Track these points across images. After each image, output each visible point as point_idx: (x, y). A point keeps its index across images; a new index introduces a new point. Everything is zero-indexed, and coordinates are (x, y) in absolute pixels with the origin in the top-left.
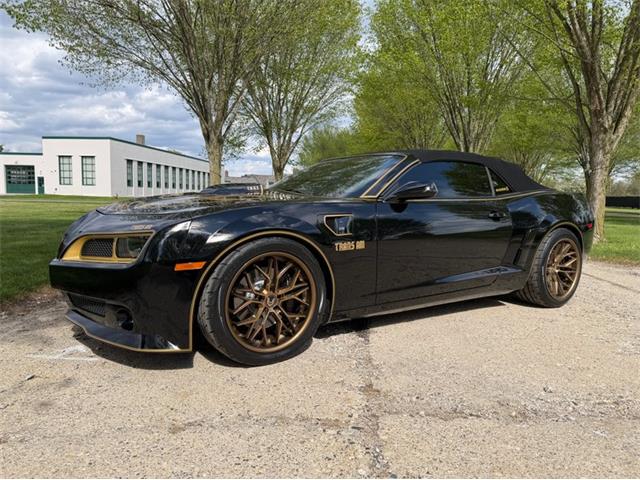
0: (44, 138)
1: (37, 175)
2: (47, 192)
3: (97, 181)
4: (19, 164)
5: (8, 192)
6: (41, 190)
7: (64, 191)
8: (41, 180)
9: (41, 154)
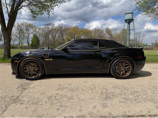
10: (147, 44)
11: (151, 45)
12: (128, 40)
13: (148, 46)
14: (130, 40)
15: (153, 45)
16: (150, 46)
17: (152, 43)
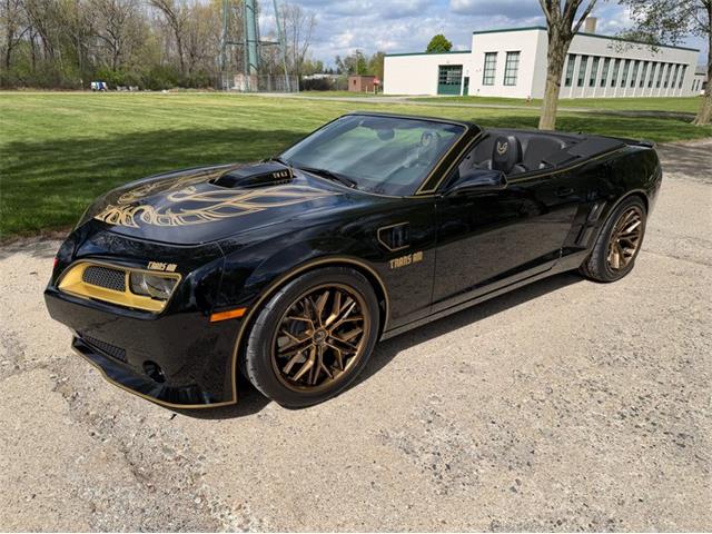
0: (475, 33)
1: (464, 75)
2: (470, 93)
3: (518, 81)
4: (451, 64)
5: (439, 92)
6: (466, 91)
7: (486, 92)
8: (467, 80)
9: (470, 52)
10: (320, 64)
11: (335, 67)
12: (250, 43)
13: (326, 73)
14: (258, 42)
15: (342, 66)
16: (331, 72)
17: (338, 60)
